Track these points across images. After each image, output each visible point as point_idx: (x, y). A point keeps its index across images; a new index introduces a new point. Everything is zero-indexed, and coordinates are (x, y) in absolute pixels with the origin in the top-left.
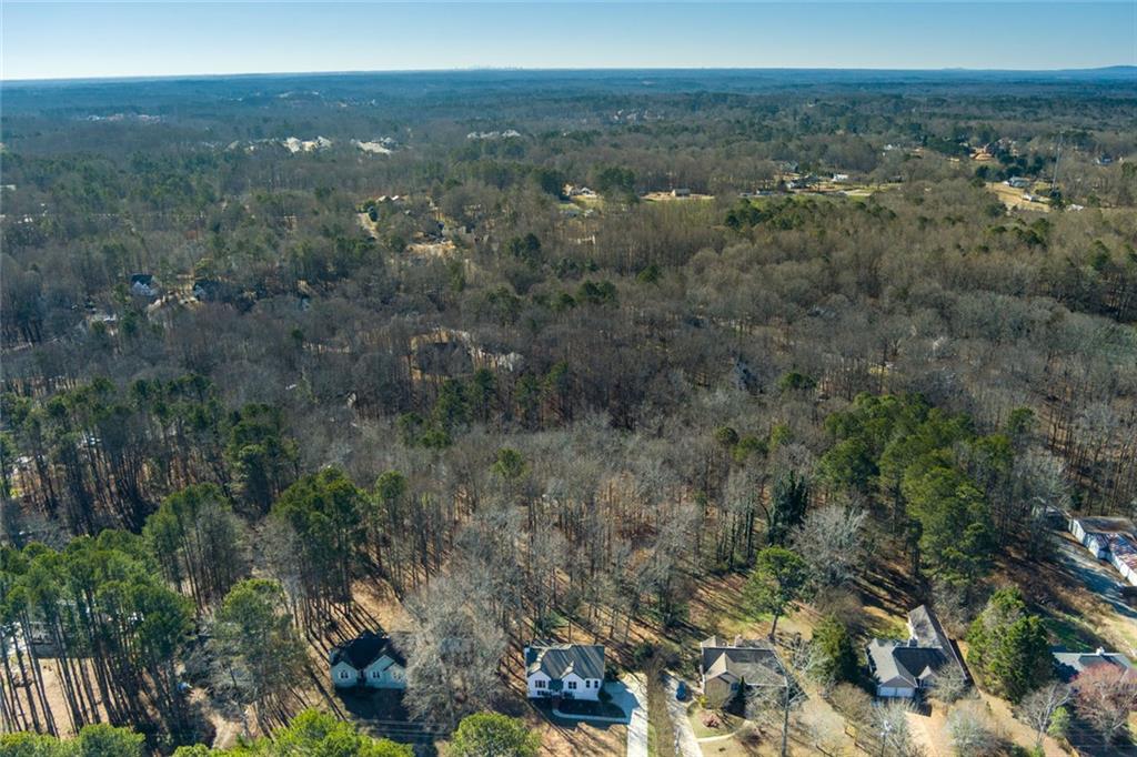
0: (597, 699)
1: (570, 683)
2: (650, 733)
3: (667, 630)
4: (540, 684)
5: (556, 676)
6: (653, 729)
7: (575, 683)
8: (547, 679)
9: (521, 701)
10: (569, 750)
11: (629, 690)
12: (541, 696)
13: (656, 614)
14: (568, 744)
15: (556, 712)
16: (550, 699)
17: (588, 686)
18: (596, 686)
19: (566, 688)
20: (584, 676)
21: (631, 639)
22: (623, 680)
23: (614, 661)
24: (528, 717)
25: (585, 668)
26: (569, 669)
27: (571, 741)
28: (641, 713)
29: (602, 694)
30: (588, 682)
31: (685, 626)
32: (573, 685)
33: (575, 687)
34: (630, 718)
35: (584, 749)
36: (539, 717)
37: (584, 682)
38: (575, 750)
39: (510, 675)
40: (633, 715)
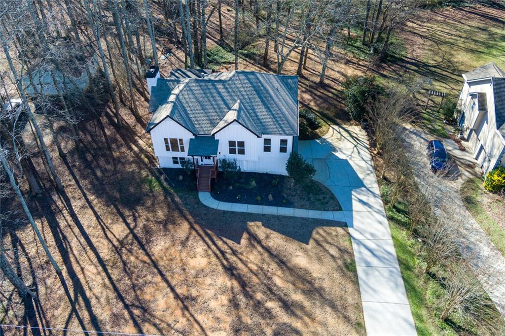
0: (285, 173)
1: (232, 144)
2: (399, 245)
3: (379, 66)
4: (173, 144)
5: (204, 128)
6: (403, 234)
7: (241, 144)
8: (186, 136)
9: (144, 173)
10: (224, 299)
11: (339, 155)
12: (179, 166)
13: (358, 48)
14: (223, 280)
15: (206, 199)
16: (194, 172)
17: (267, 149)
18: (283, 150)
19: (223, 152)
20: (259, 129)
21: (328, 78)
22: (327, 137)
23: (307, 107)
24: (151, 209)
25: (262, 112)
26: (231, 116)
27: (230, 270)
28: (372, 200)
29: (295, 163)
30: (267, 141)
31: (403, 61)
32: (238, 147)
33: (242, 152)
34: (351, 210)
35: (259, 296)
36: (173, 207)
37: (260, 142)
38: (241, 298)
39: (139, 128)
40: (356, 205)
